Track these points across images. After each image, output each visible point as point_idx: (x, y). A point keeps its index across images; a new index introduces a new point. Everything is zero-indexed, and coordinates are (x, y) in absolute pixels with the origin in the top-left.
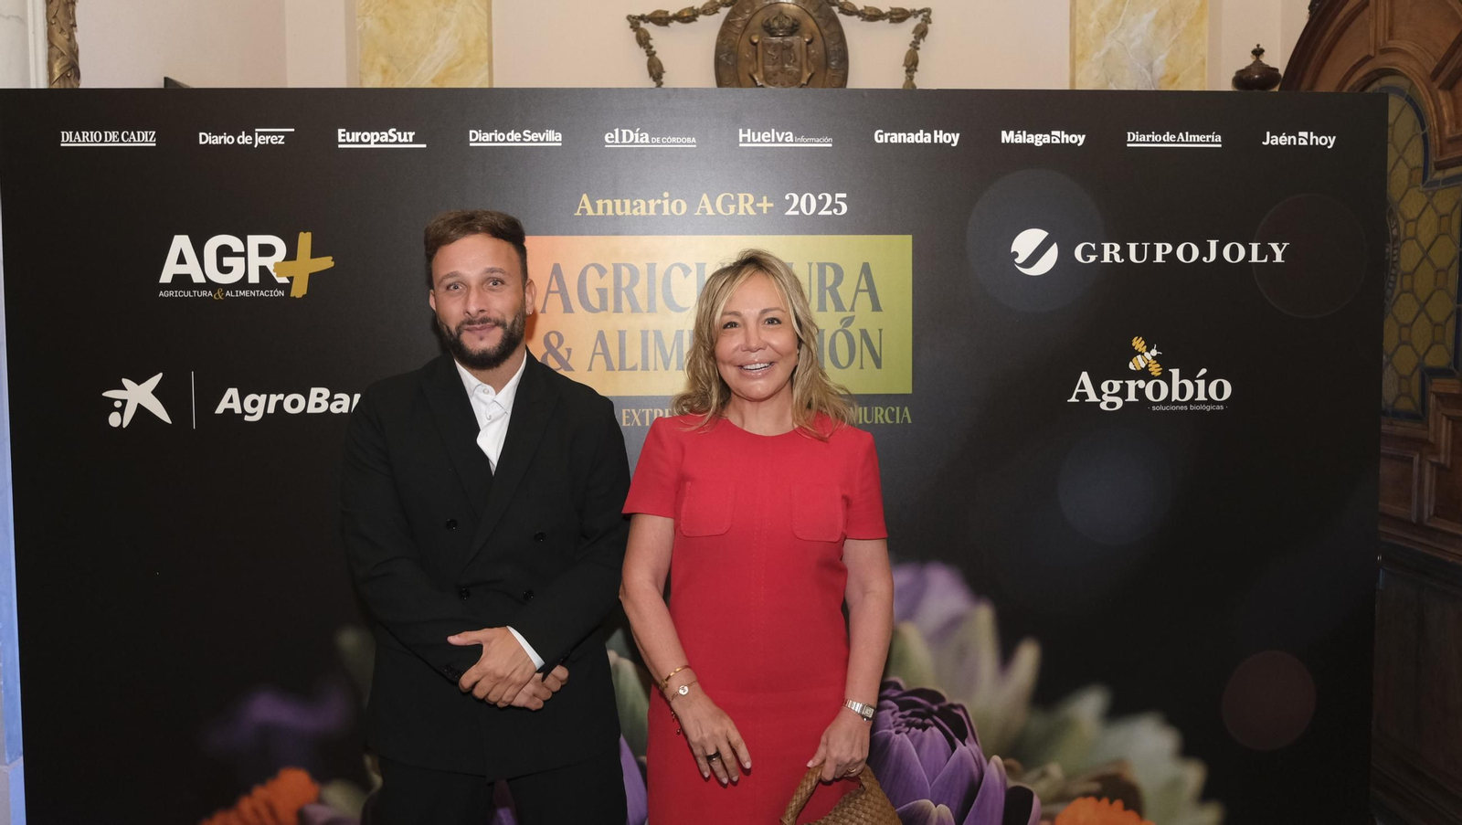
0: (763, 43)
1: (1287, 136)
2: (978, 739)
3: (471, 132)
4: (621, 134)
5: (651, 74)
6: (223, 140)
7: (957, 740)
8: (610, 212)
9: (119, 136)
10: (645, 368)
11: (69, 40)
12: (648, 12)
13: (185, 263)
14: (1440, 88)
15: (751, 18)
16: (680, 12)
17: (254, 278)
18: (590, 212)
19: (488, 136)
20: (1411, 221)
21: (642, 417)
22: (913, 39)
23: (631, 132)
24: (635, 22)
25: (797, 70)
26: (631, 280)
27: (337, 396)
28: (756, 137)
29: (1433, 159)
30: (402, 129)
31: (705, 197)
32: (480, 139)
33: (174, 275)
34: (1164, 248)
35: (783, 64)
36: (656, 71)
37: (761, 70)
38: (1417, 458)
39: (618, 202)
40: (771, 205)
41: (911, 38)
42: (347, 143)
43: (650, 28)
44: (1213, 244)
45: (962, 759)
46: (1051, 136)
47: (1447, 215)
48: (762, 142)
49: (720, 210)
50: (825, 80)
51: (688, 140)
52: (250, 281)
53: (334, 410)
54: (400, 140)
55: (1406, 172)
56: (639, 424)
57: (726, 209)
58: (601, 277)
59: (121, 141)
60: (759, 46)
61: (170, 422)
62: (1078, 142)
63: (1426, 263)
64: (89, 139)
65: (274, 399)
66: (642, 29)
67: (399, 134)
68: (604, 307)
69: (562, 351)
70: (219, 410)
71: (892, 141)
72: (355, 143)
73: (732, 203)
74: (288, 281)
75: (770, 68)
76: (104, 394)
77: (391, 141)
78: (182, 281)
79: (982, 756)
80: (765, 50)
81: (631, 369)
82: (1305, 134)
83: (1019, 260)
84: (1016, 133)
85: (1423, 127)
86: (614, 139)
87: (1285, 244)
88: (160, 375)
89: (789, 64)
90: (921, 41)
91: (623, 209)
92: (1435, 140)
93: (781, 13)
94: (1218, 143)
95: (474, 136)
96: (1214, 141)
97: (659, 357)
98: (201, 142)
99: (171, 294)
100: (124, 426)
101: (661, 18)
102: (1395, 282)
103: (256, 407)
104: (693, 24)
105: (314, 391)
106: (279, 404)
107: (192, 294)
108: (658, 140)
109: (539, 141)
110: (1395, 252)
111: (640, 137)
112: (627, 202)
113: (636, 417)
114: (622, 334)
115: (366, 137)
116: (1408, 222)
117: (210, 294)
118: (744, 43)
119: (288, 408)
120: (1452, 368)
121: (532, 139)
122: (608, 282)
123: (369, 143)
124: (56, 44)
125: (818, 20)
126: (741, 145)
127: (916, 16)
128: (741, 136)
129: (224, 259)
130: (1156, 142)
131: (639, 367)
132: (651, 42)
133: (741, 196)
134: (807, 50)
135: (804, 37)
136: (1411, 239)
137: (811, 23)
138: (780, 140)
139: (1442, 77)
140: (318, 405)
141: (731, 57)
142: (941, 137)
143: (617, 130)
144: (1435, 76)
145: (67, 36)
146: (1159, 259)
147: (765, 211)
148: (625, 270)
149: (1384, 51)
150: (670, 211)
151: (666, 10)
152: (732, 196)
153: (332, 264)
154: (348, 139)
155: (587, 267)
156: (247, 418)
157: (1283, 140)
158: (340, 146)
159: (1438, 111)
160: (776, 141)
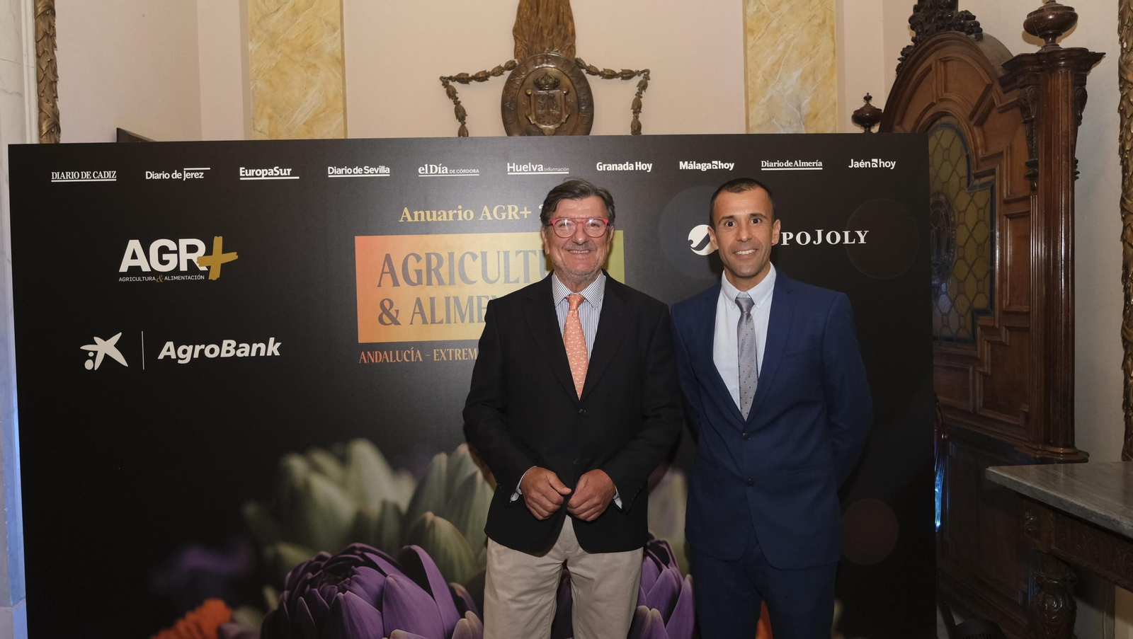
0: (535, 96)
1: (864, 161)
2: (677, 564)
3: (329, 168)
4: (429, 168)
5: (457, 117)
6: (162, 176)
7: (663, 565)
8: (423, 219)
9: (91, 175)
10: (448, 321)
11: (53, 107)
12: (454, 75)
13: (136, 258)
14: (974, 125)
15: (525, 79)
16: (476, 74)
17: (184, 267)
18: (410, 219)
19: (341, 171)
20: (963, 212)
21: (447, 354)
22: (638, 91)
23: (435, 166)
24: (445, 81)
25: (558, 113)
26: (438, 263)
27: (241, 345)
28: (519, 169)
29: (973, 171)
30: (282, 167)
31: (486, 208)
32: (335, 172)
33: (129, 267)
34: (788, 236)
35: (548, 108)
36: (461, 114)
37: (533, 113)
38: (971, 369)
39: (428, 212)
40: (530, 212)
41: (636, 90)
42: (246, 177)
43: (456, 85)
44: (819, 232)
45: (666, 577)
46: (712, 164)
47: (981, 208)
48: (523, 171)
49: (496, 217)
50: (578, 119)
51: (474, 171)
52: (181, 270)
53: (239, 354)
54: (282, 174)
55: (957, 179)
56: (445, 359)
57: (500, 216)
58: (418, 262)
59: (93, 178)
60: (532, 97)
61: (127, 366)
62: (730, 168)
63: (971, 239)
64: (70, 177)
65: (198, 348)
66: (450, 86)
67: (281, 170)
68: (420, 282)
69: (393, 312)
70: (161, 357)
71: (608, 169)
72: (251, 177)
73: (504, 211)
74: (206, 269)
75: (540, 112)
76: (82, 348)
77: (275, 175)
78: (135, 270)
79: (680, 575)
80: (536, 99)
81: (438, 323)
82: (876, 160)
83: (694, 245)
84: (689, 163)
85: (966, 151)
86: (425, 171)
87: (866, 232)
88: (120, 334)
89: (553, 109)
90: (643, 92)
91: (431, 217)
92: (974, 159)
93: (546, 74)
94: (820, 167)
95: (331, 170)
96: (817, 166)
97: (457, 313)
98: (147, 178)
99: (127, 279)
100: (96, 369)
101: (463, 79)
102: (953, 253)
103: (186, 354)
104: (486, 82)
105: (225, 342)
106: (202, 351)
107: (142, 279)
108: (454, 171)
109: (375, 173)
110: (953, 232)
111: (442, 170)
112: (434, 212)
113: (443, 355)
114: (432, 300)
115: (258, 173)
116: (960, 212)
117: (154, 278)
118: (522, 93)
119: (207, 354)
120: (989, 308)
121: (370, 172)
122: (422, 265)
123: (261, 176)
124: (44, 110)
125: (571, 78)
126: (509, 174)
127: (639, 75)
128: (509, 167)
129: (164, 255)
130: (780, 167)
131: (445, 321)
132: (457, 95)
133: (510, 207)
134: (565, 98)
135: (563, 91)
136: (962, 224)
137: (566, 81)
138: (535, 170)
139: (976, 118)
140: (228, 352)
141: (513, 105)
142: (640, 166)
143: (426, 165)
144: (971, 117)
145: (51, 105)
146: (785, 243)
147: (526, 217)
148: (434, 258)
149: (941, 100)
150: (463, 218)
151: (467, 73)
152: (504, 207)
153: (237, 257)
154: (246, 174)
155: (409, 256)
156: (180, 362)
157: (862, 164)
158: (241, 179)
159: (974, 140)
160: (532, 171)
